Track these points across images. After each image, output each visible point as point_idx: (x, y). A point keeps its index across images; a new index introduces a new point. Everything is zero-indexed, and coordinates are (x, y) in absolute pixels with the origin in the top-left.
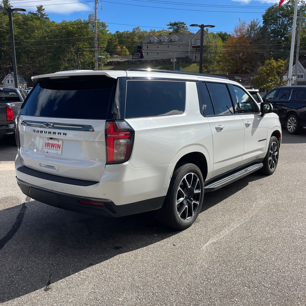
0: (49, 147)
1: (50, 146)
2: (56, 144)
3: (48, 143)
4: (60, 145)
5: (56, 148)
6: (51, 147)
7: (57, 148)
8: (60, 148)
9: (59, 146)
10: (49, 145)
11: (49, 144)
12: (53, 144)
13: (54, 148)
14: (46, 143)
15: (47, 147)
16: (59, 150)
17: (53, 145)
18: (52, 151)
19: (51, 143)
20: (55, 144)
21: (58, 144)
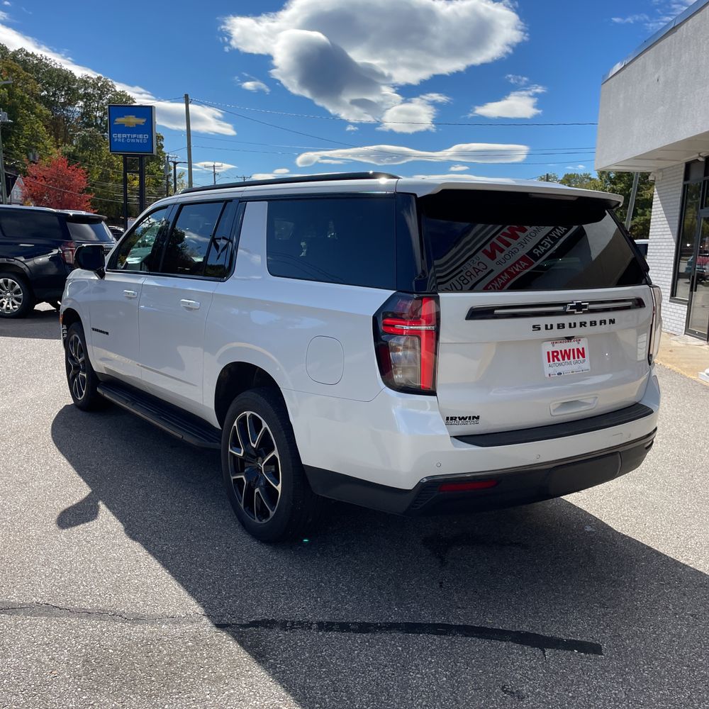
0: (558, 360)
1: (560, 357)
2: (573, 350)
3: (553, 352)
4: (583, 349)
5: (574, 358)
6: (564, 359)
7: (578, 357)
8: (584, 357)
9: (581, 353)
10: (557, 357)
11: (555, 354)
12: (565, 351)
13: (569, 358)
14: (548, 353)
15: (554, 361)
16: (584, 361)
17: (566, 355)
18: (568, 367)
19: (561, 351)
20: (570, 350)
21: (578, 349)
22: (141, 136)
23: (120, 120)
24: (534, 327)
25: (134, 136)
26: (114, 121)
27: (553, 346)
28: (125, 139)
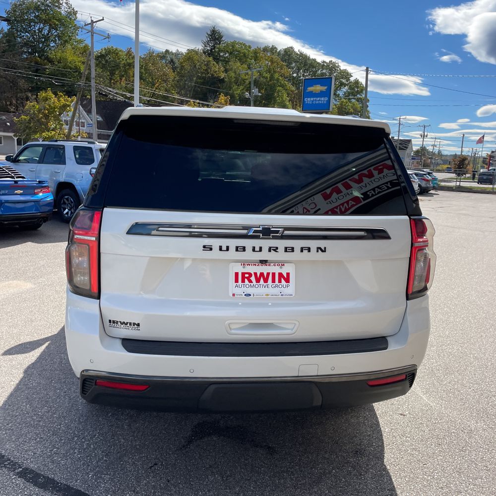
0: (250, 281)
1: (253, 278)
2: (274, 274)
3: (243, 274)
4: (288, 274)
5: (273, 282)
6: (258, 282)
7: (279, 282)
10: (248, 278)
12: (262, 273)
13: (266, 282)
14: (236, 273)
15: (243, 282)
16: (287, 286)
17: (262, 278)
18: (259, 290)
19: (256, 273)
20: (269, 274)
21: (280, 274)
22: (323, 99)
23: (310, 89)
24: (204, 247)
25: (318, 99)
26: (306, 89)
27: (244, 268)
28: (312, 101)
